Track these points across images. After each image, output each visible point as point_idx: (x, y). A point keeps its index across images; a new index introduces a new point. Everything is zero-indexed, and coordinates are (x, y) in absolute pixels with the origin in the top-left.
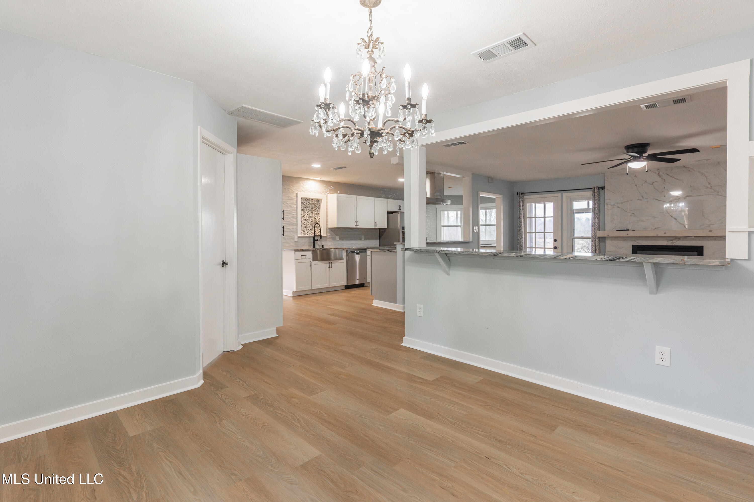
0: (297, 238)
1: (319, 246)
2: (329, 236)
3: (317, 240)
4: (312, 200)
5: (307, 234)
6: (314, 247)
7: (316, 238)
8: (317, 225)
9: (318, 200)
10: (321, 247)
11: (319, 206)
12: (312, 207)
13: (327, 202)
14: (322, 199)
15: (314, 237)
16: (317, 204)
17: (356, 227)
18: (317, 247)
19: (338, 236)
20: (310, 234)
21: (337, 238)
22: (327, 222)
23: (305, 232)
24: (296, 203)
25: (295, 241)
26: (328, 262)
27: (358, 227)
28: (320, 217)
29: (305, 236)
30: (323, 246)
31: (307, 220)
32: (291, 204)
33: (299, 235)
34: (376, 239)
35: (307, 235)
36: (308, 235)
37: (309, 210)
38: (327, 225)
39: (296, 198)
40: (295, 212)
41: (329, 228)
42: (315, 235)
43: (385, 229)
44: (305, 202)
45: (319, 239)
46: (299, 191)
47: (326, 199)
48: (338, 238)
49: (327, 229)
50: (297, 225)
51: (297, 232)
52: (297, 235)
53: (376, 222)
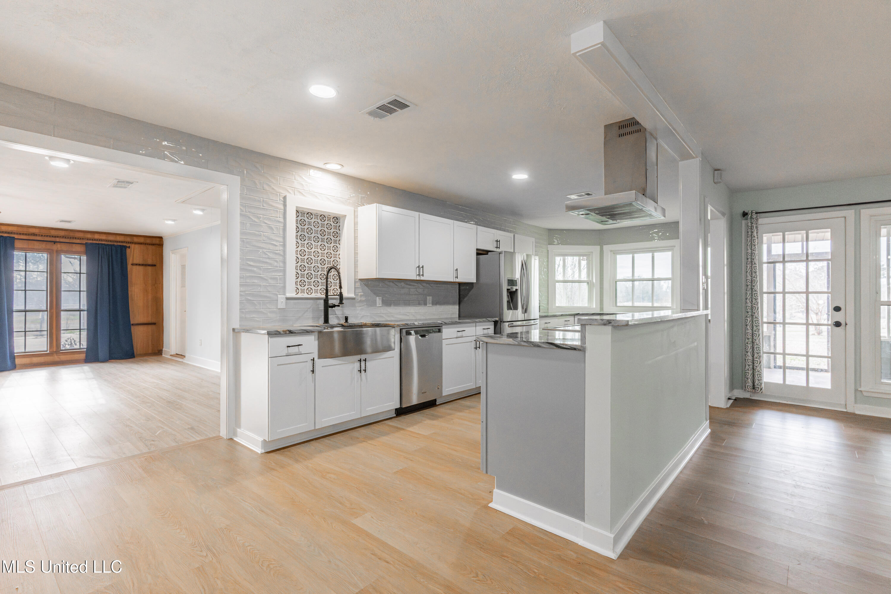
0: (284, 300)
1: (338, 318)
2: (361, 296)
3: (334, 306)
4: (323, 217)
5: (309, 291)
6: (326, 320)
7: (331, 302)
8: (333, 272)
9: (337, 219)
10: (343, 322)
11: (338, 231)
12: (323, 233)
13: (356, 224)
14: (345, 216)
15: (326, 300)
16: (335, 227)
17: (418, 278)
18: (333, 320)
19: (381, 298)
20: (316, 291)
21: (379, 300)
22: (356, 266)
23: (306, 287)
24: (282, 220)
25: (278, 308)
26: (358, 357)
27: (422, 278)
28: (340, 256)
29: (306, 295)
30: (346, 319)
31: (309, 261)
32: (269, 219)
33: (289, 295)
34: (454, 304)
35: (309, 293)
36: (313, 295)
37: (317, 239)
38: (356, 272)
39: (282, 207)
40: (281, 239)
41: (361, 280)
42: (329, 294)
43: (471, 284)
44: (307, 220)
45: (336, 302)
46: (290, 191)
47: (356, 216)
48: (381, 302)
49: (355, 282)
50: (284, 271)
51: (284, 287)
52: (284, 294)
53: (457, 270)
